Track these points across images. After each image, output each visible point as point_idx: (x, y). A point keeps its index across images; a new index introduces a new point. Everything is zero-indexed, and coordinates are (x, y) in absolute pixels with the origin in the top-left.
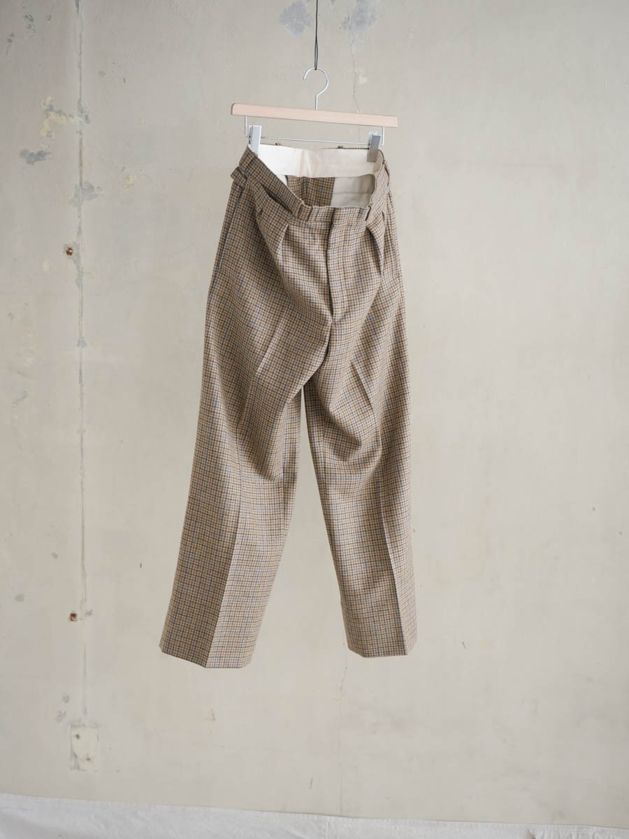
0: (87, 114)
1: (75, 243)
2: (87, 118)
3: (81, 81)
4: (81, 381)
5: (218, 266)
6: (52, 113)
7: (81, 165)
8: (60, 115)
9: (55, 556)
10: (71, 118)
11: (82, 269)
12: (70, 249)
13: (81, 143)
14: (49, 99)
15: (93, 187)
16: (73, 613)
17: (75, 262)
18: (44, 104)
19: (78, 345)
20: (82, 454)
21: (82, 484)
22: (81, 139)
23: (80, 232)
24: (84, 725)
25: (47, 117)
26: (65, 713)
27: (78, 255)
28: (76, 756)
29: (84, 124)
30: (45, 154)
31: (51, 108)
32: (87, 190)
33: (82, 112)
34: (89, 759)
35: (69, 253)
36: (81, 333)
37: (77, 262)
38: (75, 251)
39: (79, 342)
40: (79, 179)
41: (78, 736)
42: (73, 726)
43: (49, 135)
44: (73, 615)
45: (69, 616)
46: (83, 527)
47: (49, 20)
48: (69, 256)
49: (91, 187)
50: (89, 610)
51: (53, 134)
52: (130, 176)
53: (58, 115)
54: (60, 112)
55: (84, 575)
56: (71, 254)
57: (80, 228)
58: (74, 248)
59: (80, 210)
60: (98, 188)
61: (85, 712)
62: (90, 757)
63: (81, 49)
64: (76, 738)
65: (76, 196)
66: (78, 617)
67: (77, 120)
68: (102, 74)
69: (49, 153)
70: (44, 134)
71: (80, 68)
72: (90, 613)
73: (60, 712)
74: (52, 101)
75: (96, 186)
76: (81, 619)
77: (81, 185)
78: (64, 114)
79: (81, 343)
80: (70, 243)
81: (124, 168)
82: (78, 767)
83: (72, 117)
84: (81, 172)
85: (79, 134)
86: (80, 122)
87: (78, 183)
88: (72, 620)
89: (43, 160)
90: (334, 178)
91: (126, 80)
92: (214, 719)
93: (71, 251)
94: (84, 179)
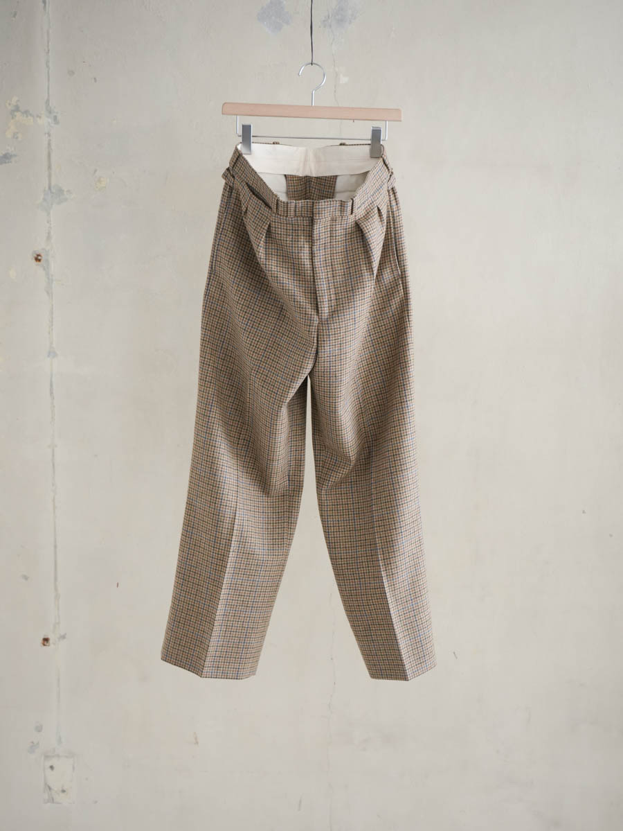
0: (55, 114)
1: (43, 249)
2: (55, 118)
3: (49, 80)
4: (51, 393)
5: (212, 268)
6: (18, 114)
7: (50, 167)
8: (27, 117)
9: (26, 578)
10: (38, 119)
11: (52, 276)
12: (38, 255)
13: (49, 144)
14: (15, 99)
15: (63, 191)
16: (46, 637)
17: (44, 269)
18: (10, 104)
19: (49, 356)
20: (54, 472)
21: (54, 500)
22: (50, 140)
23: (49, 237)
24: (58, 756)
25: (13, 118)
26: (38, 743)
27: (47, 261)
28: (50, 789)
29: (52, 125)
30: (11, 156)
31: (17, 109)
32: (56, 194)
33: (50, 112)
34: (63, 791)
35: (37, 259)
36: (51, 343)
37: (46, 269)
38: (43, 258)
39: (49, 353)
40: (47, 182)
41: (52, 767)
42: (47, 757)
43: (15, 136)
44: (46, 640)
45: (41, 640)
46: (55, 547)
47: (15, 16)
48: (38, 263)
49: (60, 191)
50: (62, 634)
51: (20, 135)
52: (102, 179)
53: (25, 115)
54: (26, 113)
55: (57, 597)
56: (40, 260)
57: (49, 233)
58: (42, 255)
59: (49, 214)
60: (68, 191)
61: (60, 741)
62: (65, 789)
63: (48, 46)
64: (49, 770)
65: (45, 200)
66: (51, 641)
67: (45, 121)
68: (71, 73)
69: (15, 156)
70: (9, 135)
71: (48, 66)
72: (63, 637)
73: (33, 743)
74: (18, 101)
75: (66, 190)
76: (54, 644)
77: (50, 188)
78: (31, 115)
79: (52, 354)
80: (38, 249)
81: (96, 171)
82: (52, 800)
83: (40, 117)
84: (50, 176)
85: (47, 135)
86: (49, 123)
87: (47, 188)
88: (44, 645)
89: (8, 162)
90: (337, 176)
91: (97, 79)
92: (197, 743)
93: (39, 258)
94: (53, 183)
